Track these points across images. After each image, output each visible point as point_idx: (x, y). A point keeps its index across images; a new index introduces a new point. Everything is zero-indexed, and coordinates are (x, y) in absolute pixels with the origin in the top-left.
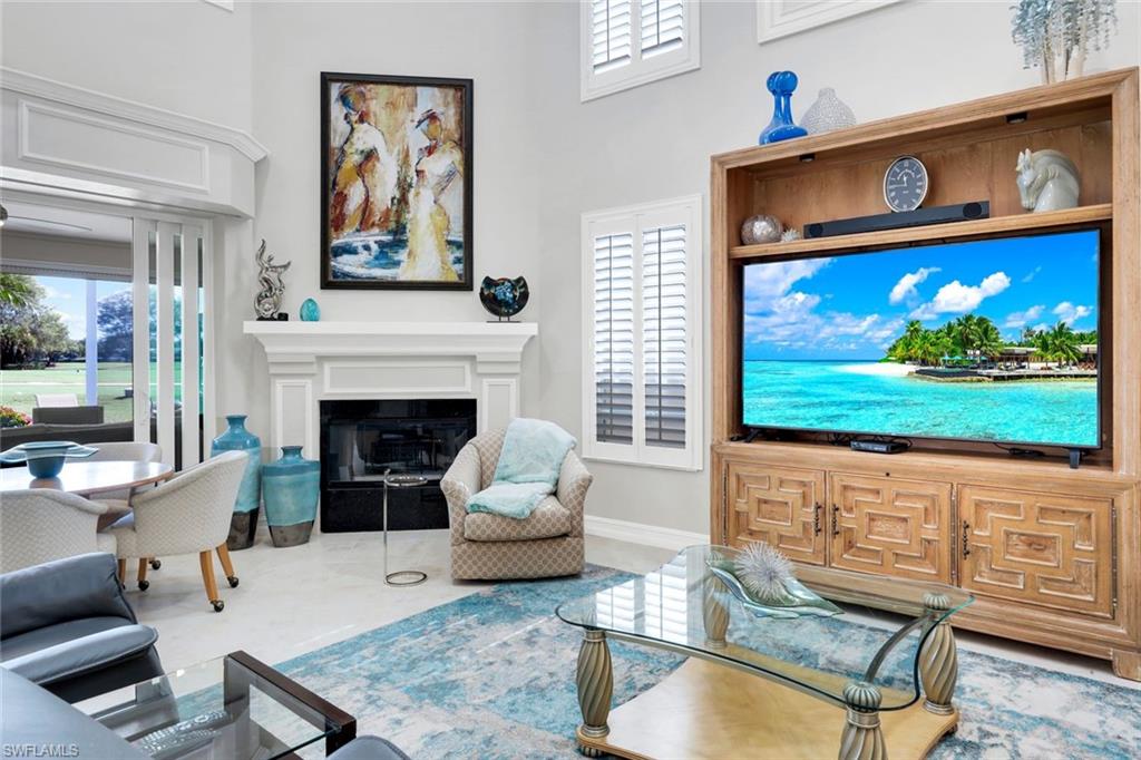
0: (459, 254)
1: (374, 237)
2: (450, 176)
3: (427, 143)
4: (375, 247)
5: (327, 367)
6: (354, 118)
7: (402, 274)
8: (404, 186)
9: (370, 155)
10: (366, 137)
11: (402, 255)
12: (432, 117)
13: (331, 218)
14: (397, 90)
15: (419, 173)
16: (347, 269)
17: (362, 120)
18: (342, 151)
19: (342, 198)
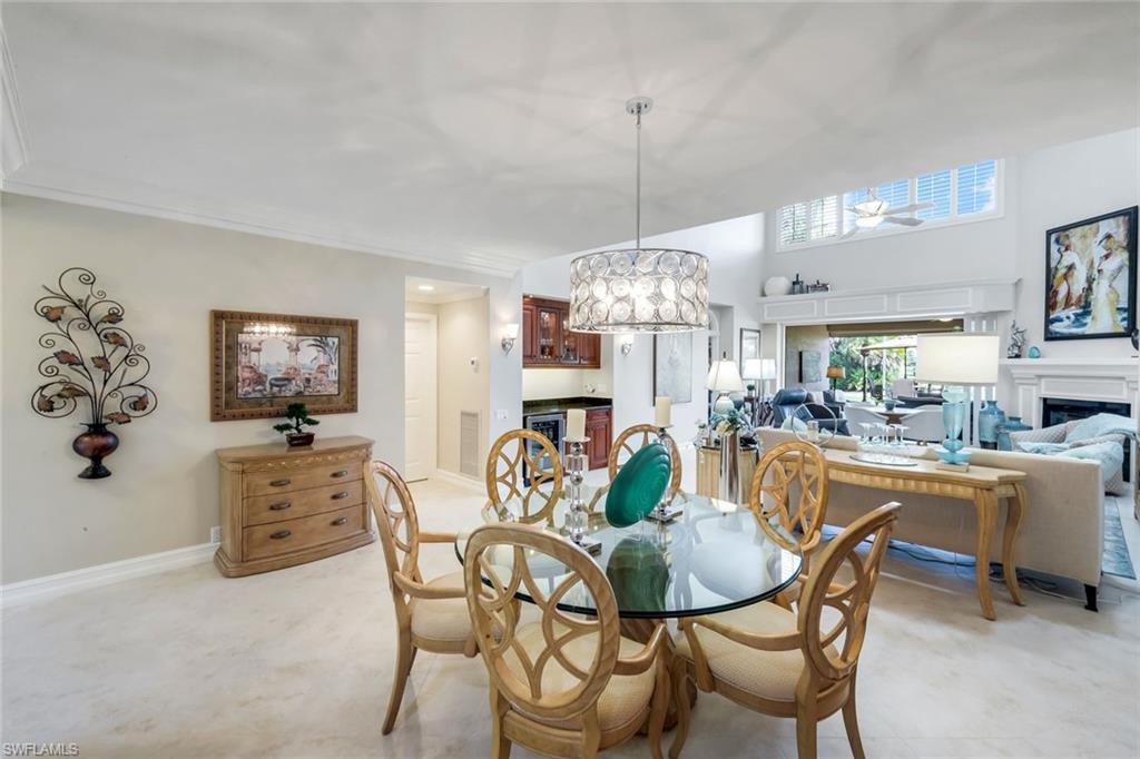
0: (1125, 315)
1: (1072, 311)
2: (1120, 269)
3: (1105, 252)
4: (1073, 317)
5: (1043, 380)
6: (1063, 249)
7: (1088, 330)
8: (1090, 281)
9: (1071, 268)
10: (1069, 258)
11: (1088, 320)
12: (1109, 237)
13: (1050, 305)
14: (1087, 227)
15: (1099, 271)
16: (1057, 330)
17: (1067, 249)
18: (1056, 269)
19: (1056, 293)
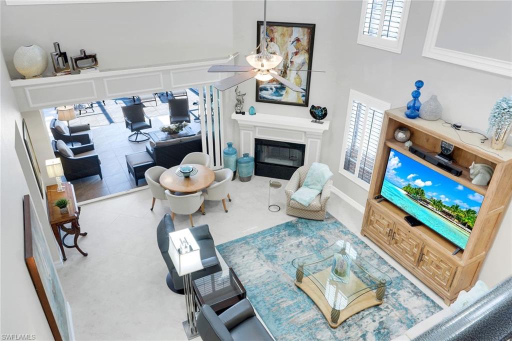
2: (303, 64)
3: (295, 51)
4: (274, 89)
5: (257, 128)
6: (269, 40)
7: (283, 99)
8: (286, 67)
10: (273, 47)
11: (284, 92)
12: (298, 40)
14: (285, 28)
15: (291, 62)
16: (264, 96)
17: (271, 41)
